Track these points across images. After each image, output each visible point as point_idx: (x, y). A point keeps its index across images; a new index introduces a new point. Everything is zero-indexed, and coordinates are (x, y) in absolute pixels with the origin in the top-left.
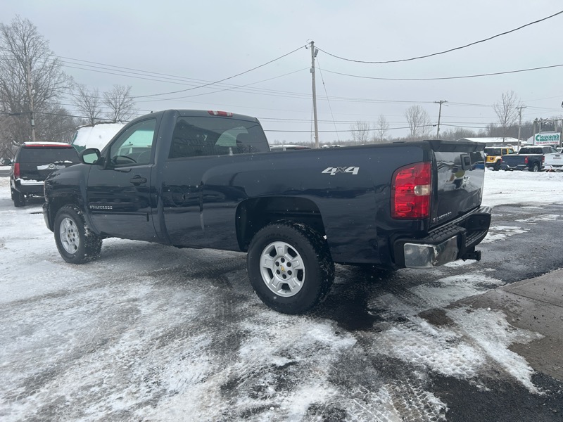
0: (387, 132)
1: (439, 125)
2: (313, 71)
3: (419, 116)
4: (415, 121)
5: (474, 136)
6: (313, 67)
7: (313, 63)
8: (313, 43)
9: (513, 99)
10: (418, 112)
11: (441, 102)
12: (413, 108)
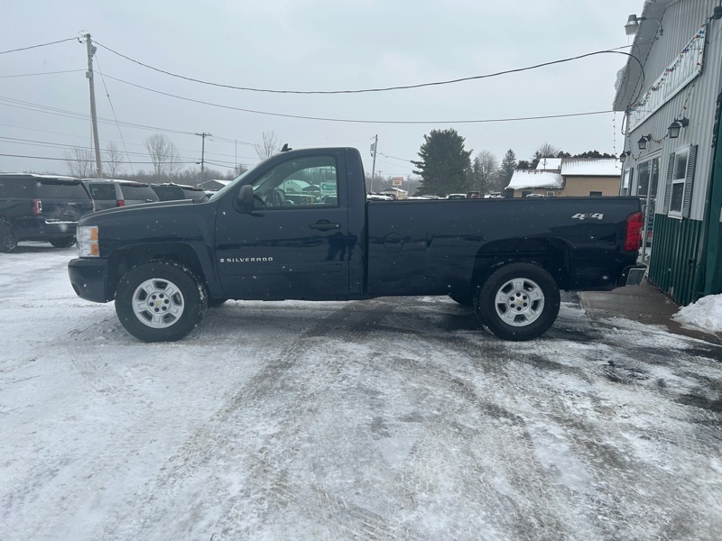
0: (121, 166)
1: (203, 162)
2: (90, 75)
3: (165, 148)
4: (159, 153)
5: (222, 179)
6: (91, 70)
7: (90, 64)
8: (89, 36)
9: (274, 140)
10: (162, 142)
11: (204, 135)
12: (156, 137)
